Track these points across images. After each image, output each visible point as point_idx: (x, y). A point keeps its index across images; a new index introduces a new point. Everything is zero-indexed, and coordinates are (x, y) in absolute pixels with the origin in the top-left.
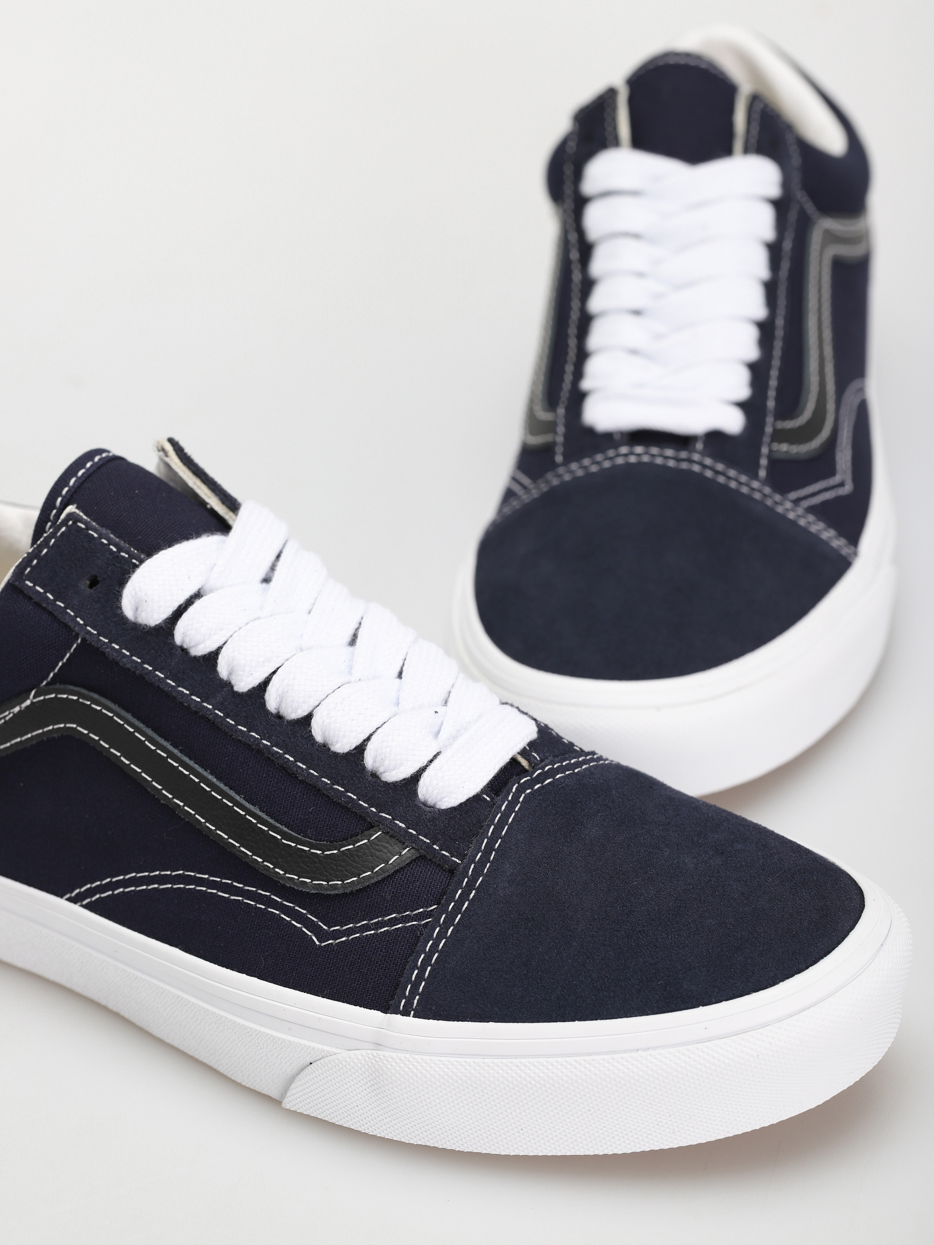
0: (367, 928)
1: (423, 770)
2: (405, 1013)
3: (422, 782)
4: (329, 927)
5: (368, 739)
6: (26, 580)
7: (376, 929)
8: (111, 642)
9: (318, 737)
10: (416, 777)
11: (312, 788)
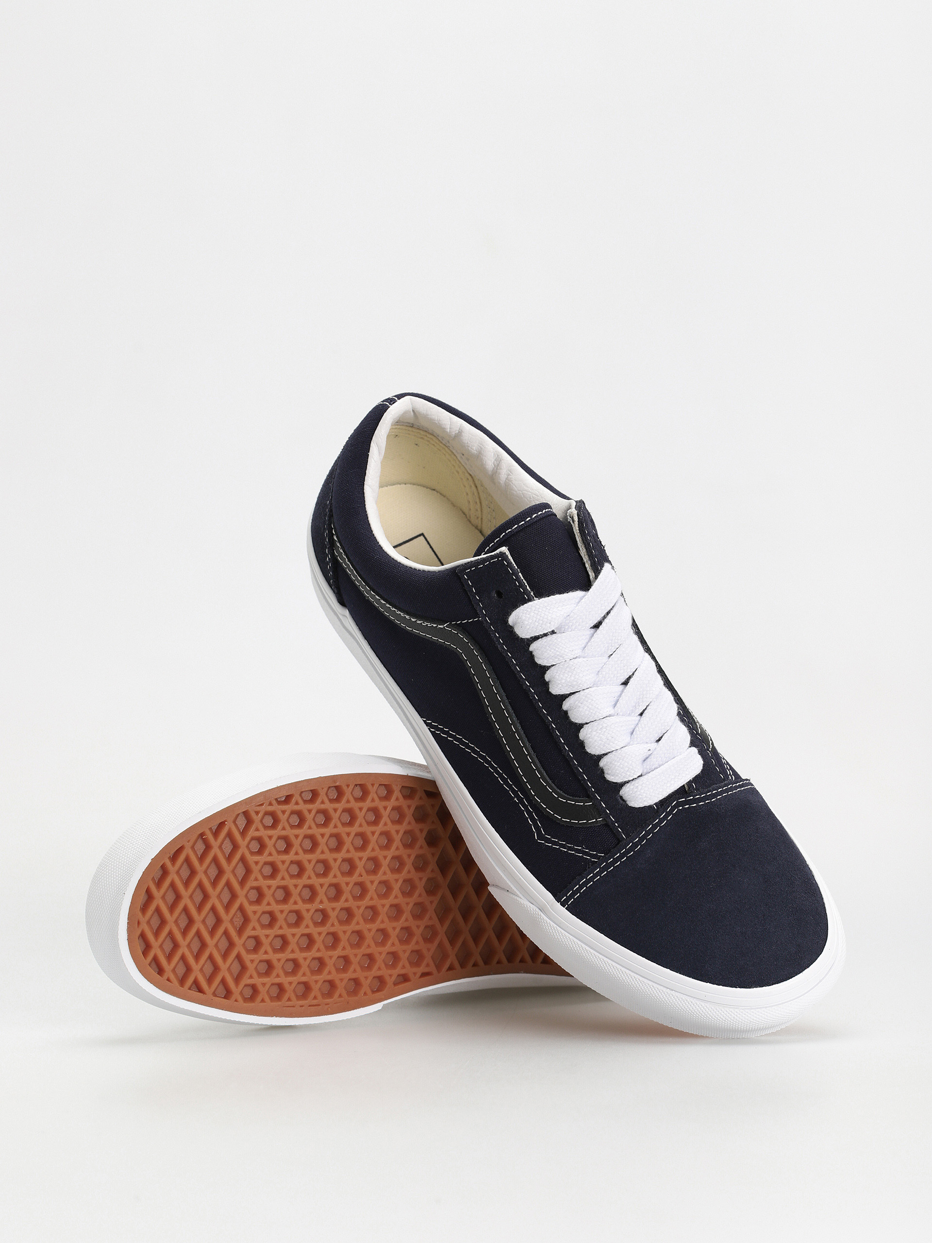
0: (564, 846)
1: (628, 782)
2: (563, 905)
3: (624, 788)
4: (546, 834)
5: (606, 754)
6: (465, 574)
7: (568, 850)
8: (495, 631)
9: (581, 738)
10: (622, 785)
11: (567, 762)
